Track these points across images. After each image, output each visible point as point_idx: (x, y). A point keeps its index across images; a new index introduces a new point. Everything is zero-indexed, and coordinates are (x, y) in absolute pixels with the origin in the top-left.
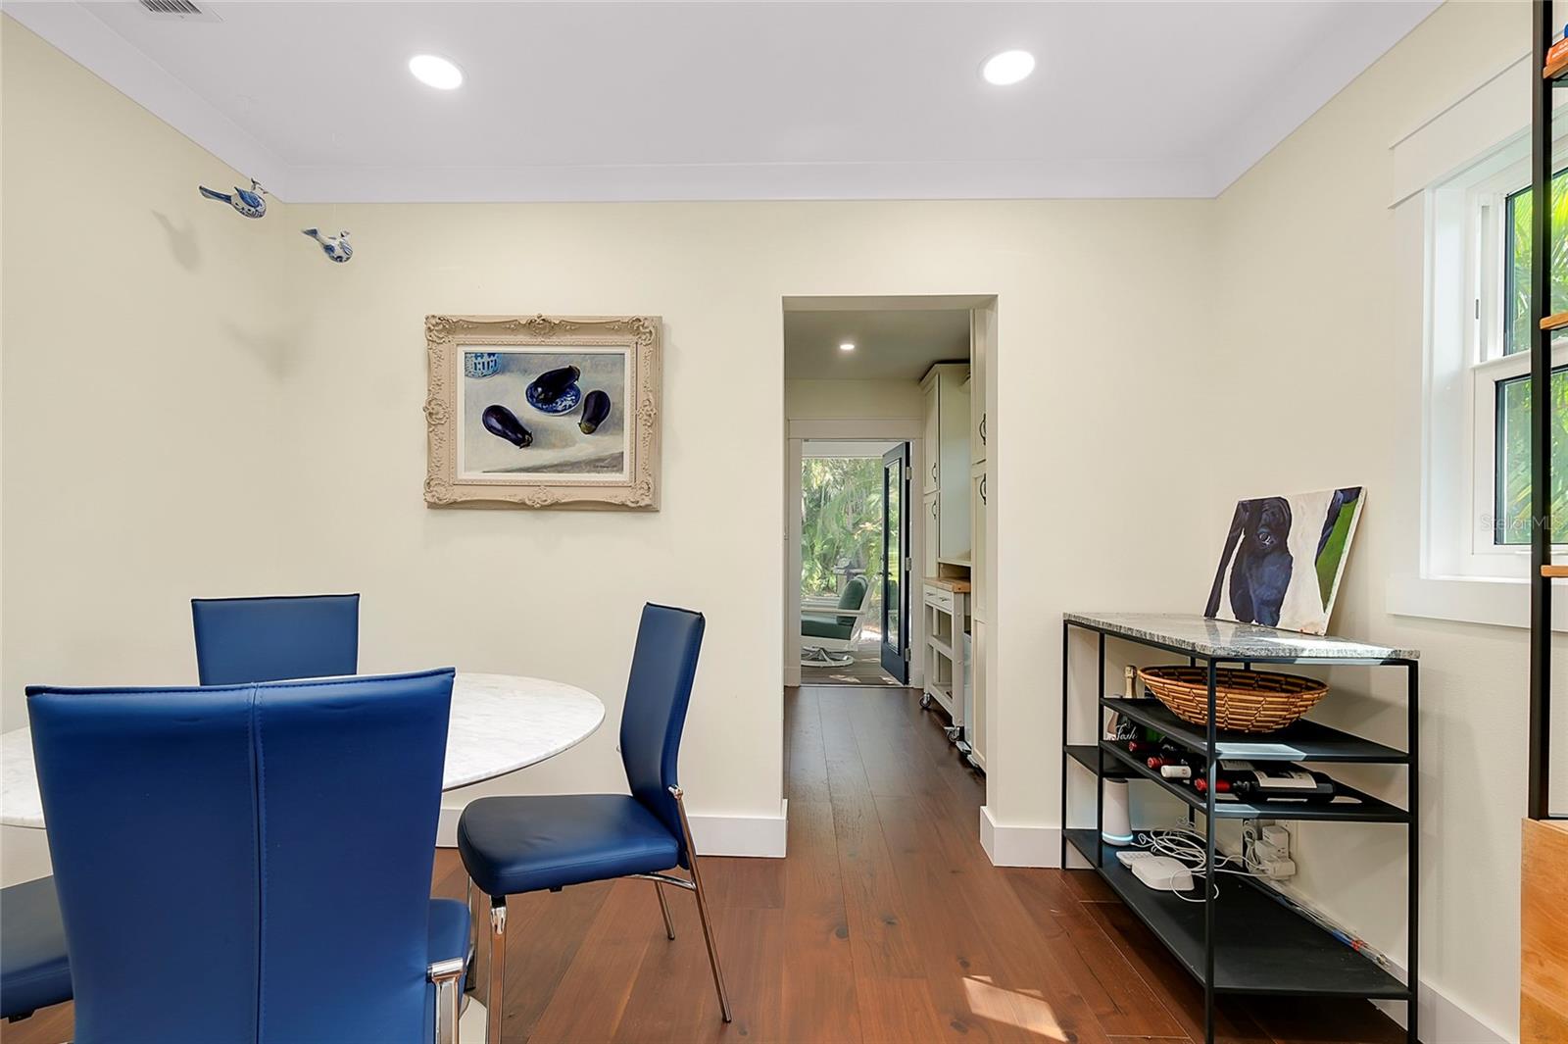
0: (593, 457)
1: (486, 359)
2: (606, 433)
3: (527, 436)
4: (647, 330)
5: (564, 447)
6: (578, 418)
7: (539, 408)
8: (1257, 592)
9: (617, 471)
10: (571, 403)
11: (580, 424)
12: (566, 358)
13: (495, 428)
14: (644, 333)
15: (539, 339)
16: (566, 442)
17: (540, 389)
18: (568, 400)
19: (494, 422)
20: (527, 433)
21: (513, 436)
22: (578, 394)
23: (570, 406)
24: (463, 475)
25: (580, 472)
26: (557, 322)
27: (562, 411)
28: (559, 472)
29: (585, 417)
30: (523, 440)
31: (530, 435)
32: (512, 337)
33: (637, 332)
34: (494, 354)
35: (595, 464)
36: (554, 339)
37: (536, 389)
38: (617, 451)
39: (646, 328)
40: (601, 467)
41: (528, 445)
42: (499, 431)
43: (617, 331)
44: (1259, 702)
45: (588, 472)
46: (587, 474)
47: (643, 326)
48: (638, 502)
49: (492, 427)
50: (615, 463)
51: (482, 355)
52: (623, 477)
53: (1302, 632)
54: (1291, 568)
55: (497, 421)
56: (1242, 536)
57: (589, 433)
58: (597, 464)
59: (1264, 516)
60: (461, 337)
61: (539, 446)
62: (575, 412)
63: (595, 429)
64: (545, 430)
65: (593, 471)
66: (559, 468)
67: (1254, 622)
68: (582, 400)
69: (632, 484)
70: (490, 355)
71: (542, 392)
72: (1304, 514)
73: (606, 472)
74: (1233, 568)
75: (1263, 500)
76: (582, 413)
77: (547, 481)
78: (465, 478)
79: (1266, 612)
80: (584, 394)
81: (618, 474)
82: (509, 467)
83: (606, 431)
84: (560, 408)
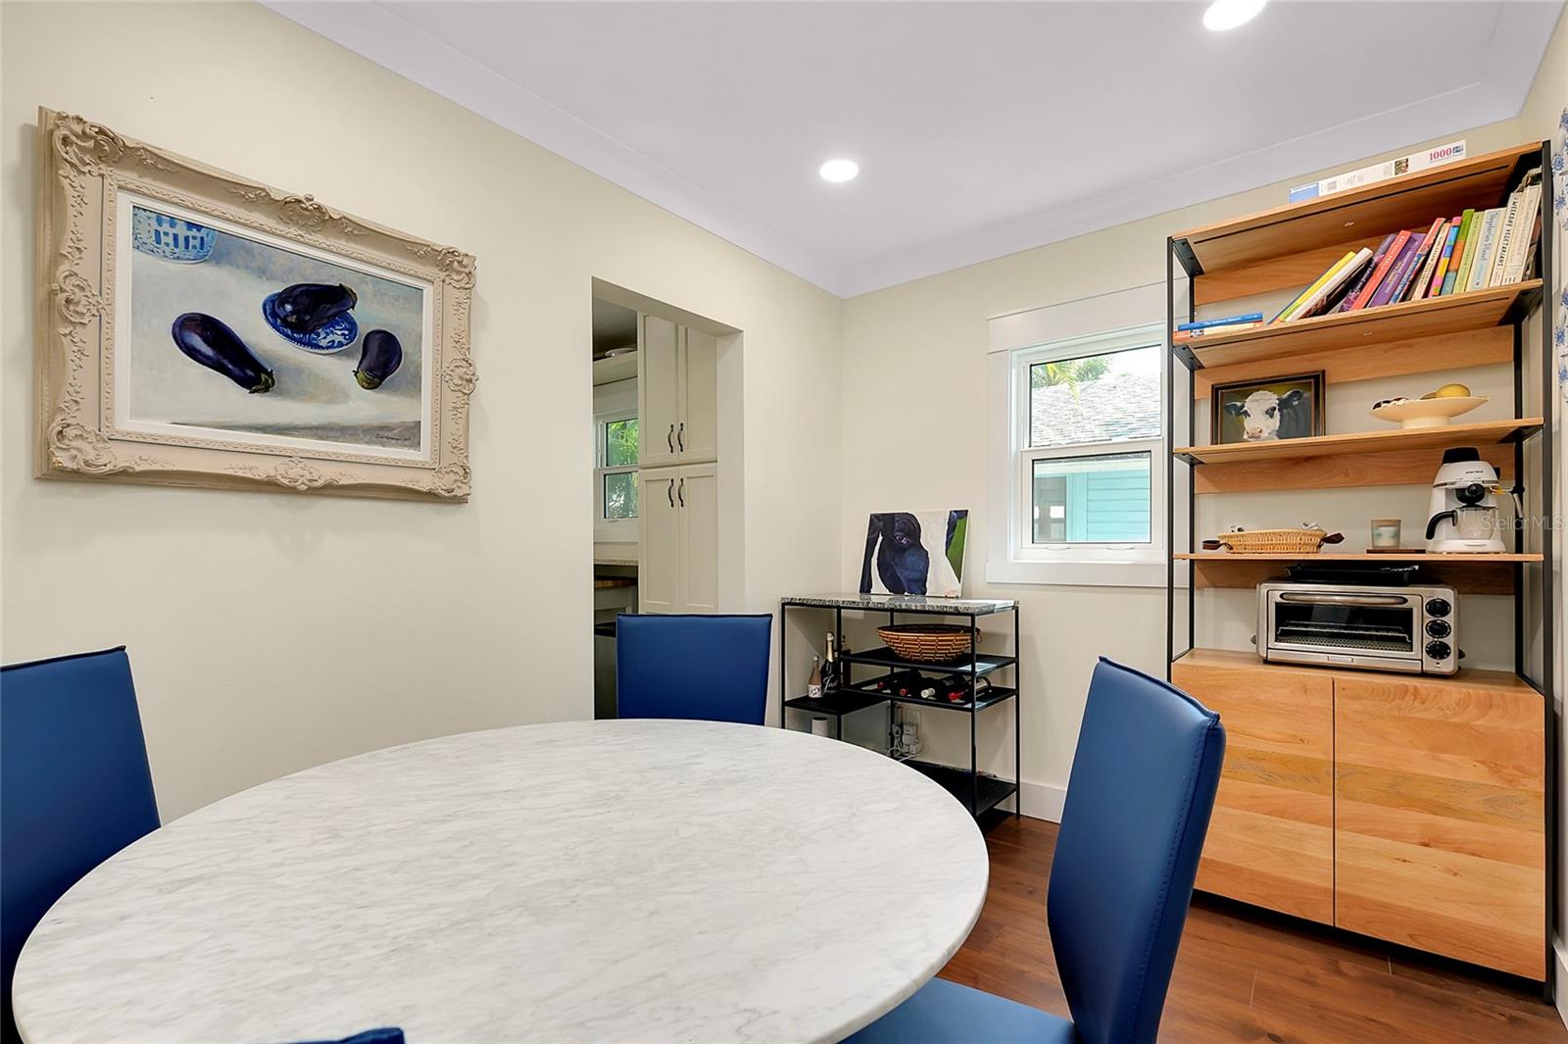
0: (375, 423)
1: (181, 231)
2: (395, 391)
3: (263, 376)
4: (467, 270)
5: (330, 402)
6: (354, 364)
7: (287, 336)
8: (903, 575)
9: (411, 446)
10: (341, 339)
11: (356, 373)
12: (335, 271)
13: (199, 352)
14: (459, 273)
15: (293, 231)
16: (333, 393)
17: (289, 307)
18: (337, 335)
19: (197, 341)
20: (265, 371)
21: (237, 371)
22: (352, 327)
23: (341, 344)
24: (126, 423)
25: (356, 441)
26: (336, 217)
27: (328, 348)
28: (322, 438)
29: (365, 363)
30: (257, 381)
31: (270, 374)
32: (242, 210)
33: (448, 268)
34: (199, 227)
35: (380, 433)
36: (318, 238)
37: (282, 304)
38: (410, 419)
39: (465, 267)
40: (387, 438)
41: (266, 389)
42: (208, 358)
43: (421, 257)
44: (952, 640)
45: (368, 443)
46: (366, 446)
47: (460, 262)
48: (453, 490)
49: (195, 349)
50: (409, 434)
51: (173, 221)
52: (421, 455)
53: (946, 597)
54: (928, 558)
55: (205, 340)
56: (881, 538)
57: (371, 389)
58: (382, 433)
59: (897, 524)
60: (131, 178)
61: (283, 393)
62: (348, 354)
63: (380, 384)
64: (299, 371)
65: (376, 444)
66: (320, 432)
67: (906, 593)
68: (359, 339)
69: (436, 466)
70: (190, 225)
71: (292, 313)
72: (929, 524)
73: (394, 446)
74: (878, 559)
75: (893, 514)
76: (360, 358)
77: (302, 450)
78: (129, 429)
79: (914, 586)
80: (363, 330)
81: (412, 451)
82: (227, 420)
83: (395, 389)
84: (323, 343)
